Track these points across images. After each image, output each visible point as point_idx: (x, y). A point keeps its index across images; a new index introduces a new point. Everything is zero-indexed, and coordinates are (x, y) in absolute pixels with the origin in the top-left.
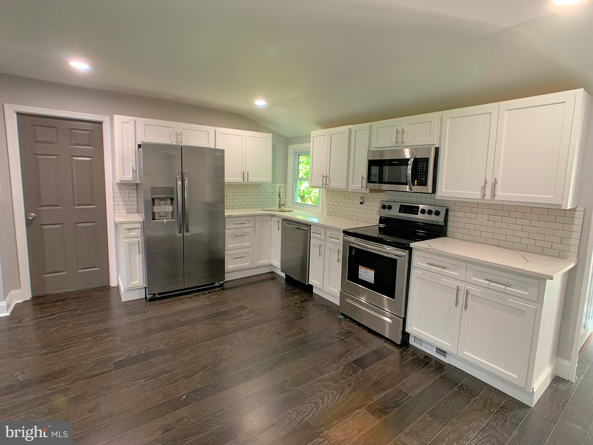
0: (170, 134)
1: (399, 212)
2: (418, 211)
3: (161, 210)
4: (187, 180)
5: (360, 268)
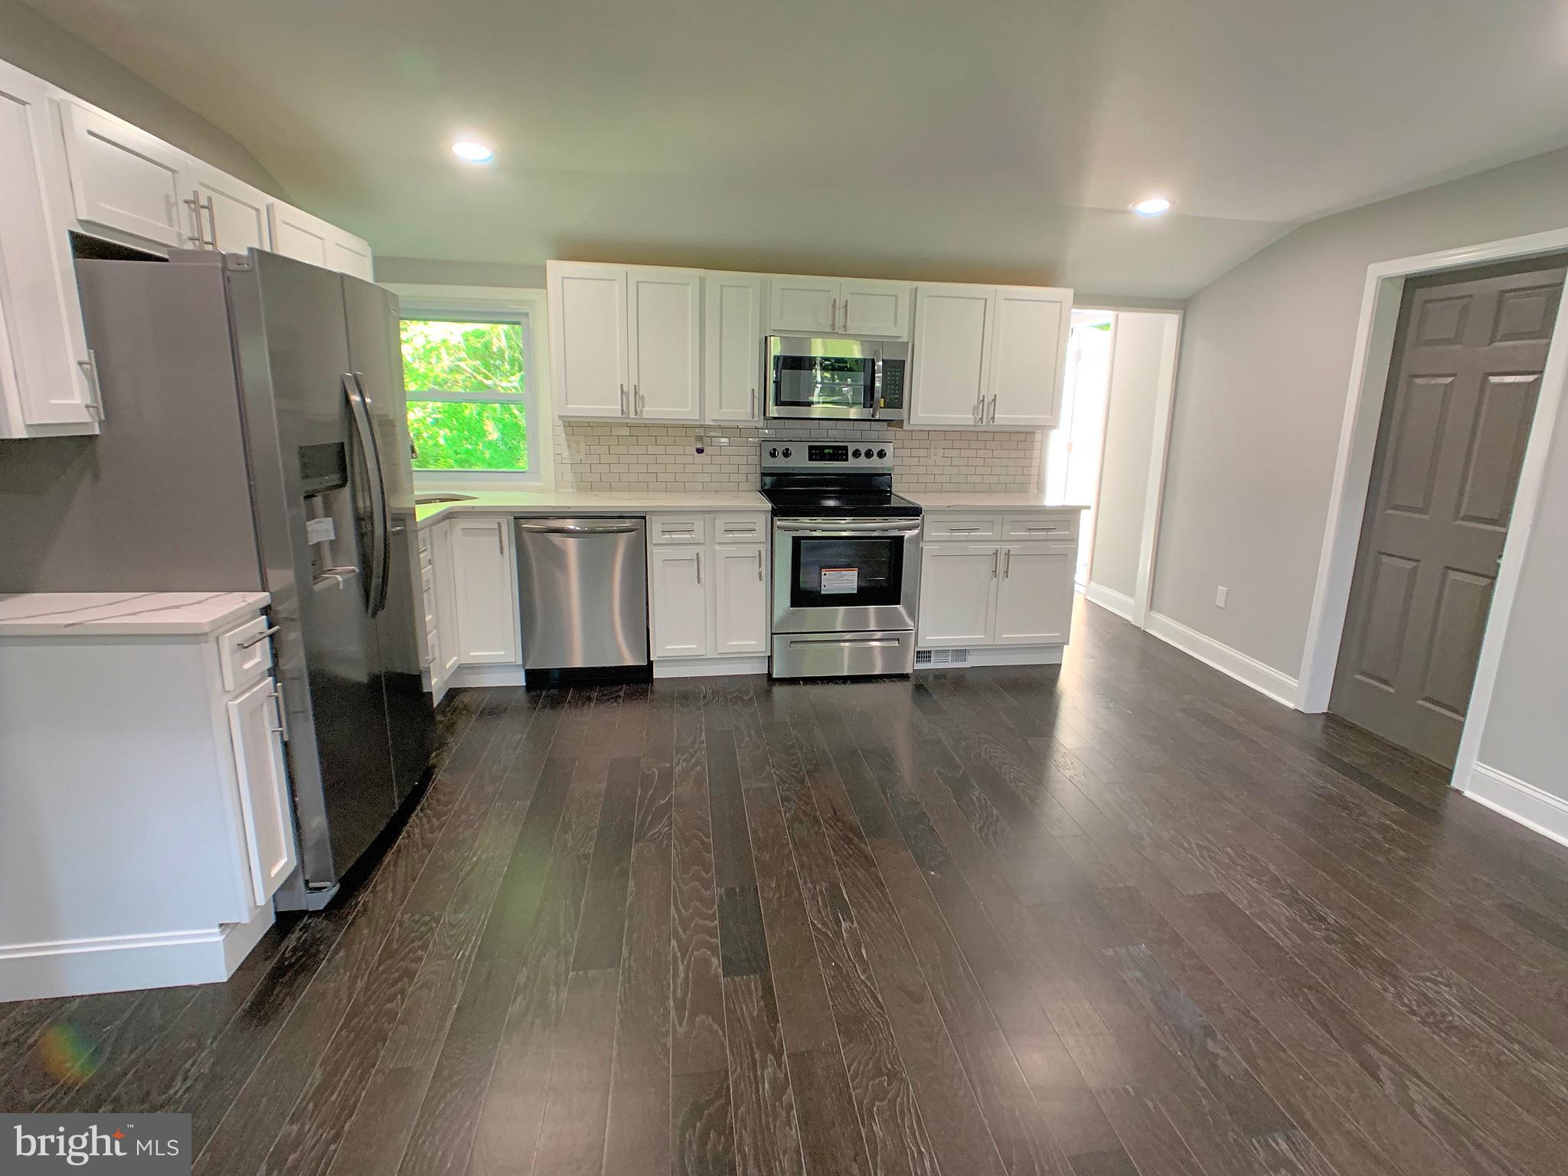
1: (811, 459)
2: (847, 454)
5: (823, 573)
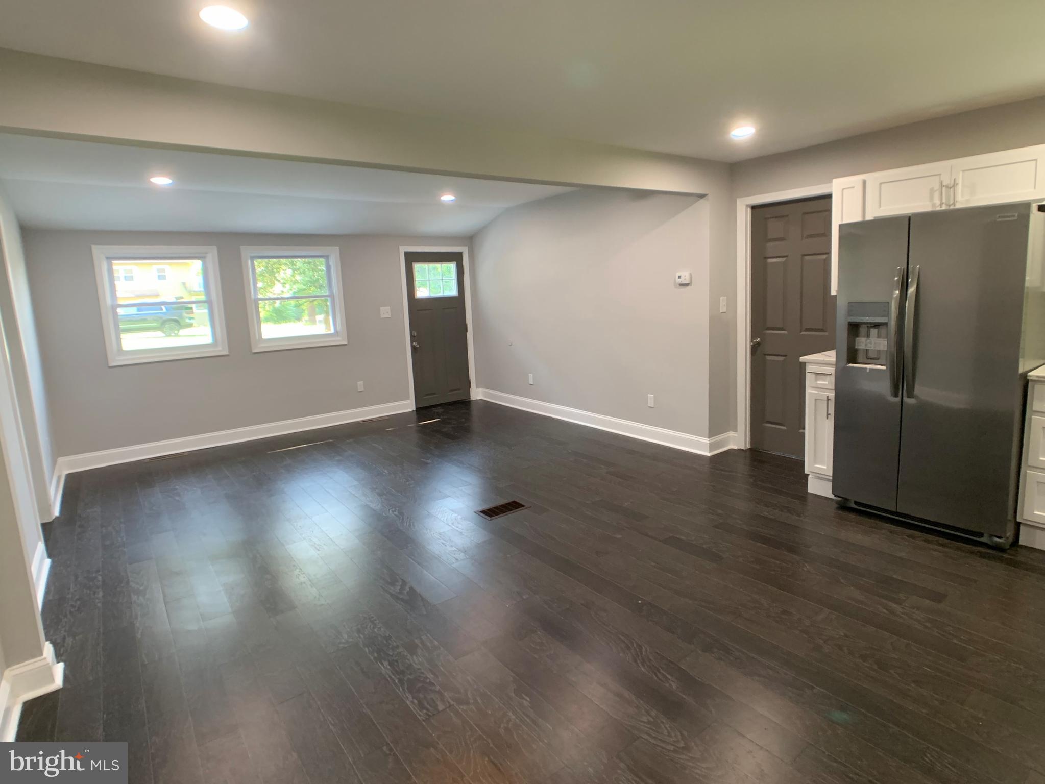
0: (932, 191)
3: (871, 347)
4: (915, 286)
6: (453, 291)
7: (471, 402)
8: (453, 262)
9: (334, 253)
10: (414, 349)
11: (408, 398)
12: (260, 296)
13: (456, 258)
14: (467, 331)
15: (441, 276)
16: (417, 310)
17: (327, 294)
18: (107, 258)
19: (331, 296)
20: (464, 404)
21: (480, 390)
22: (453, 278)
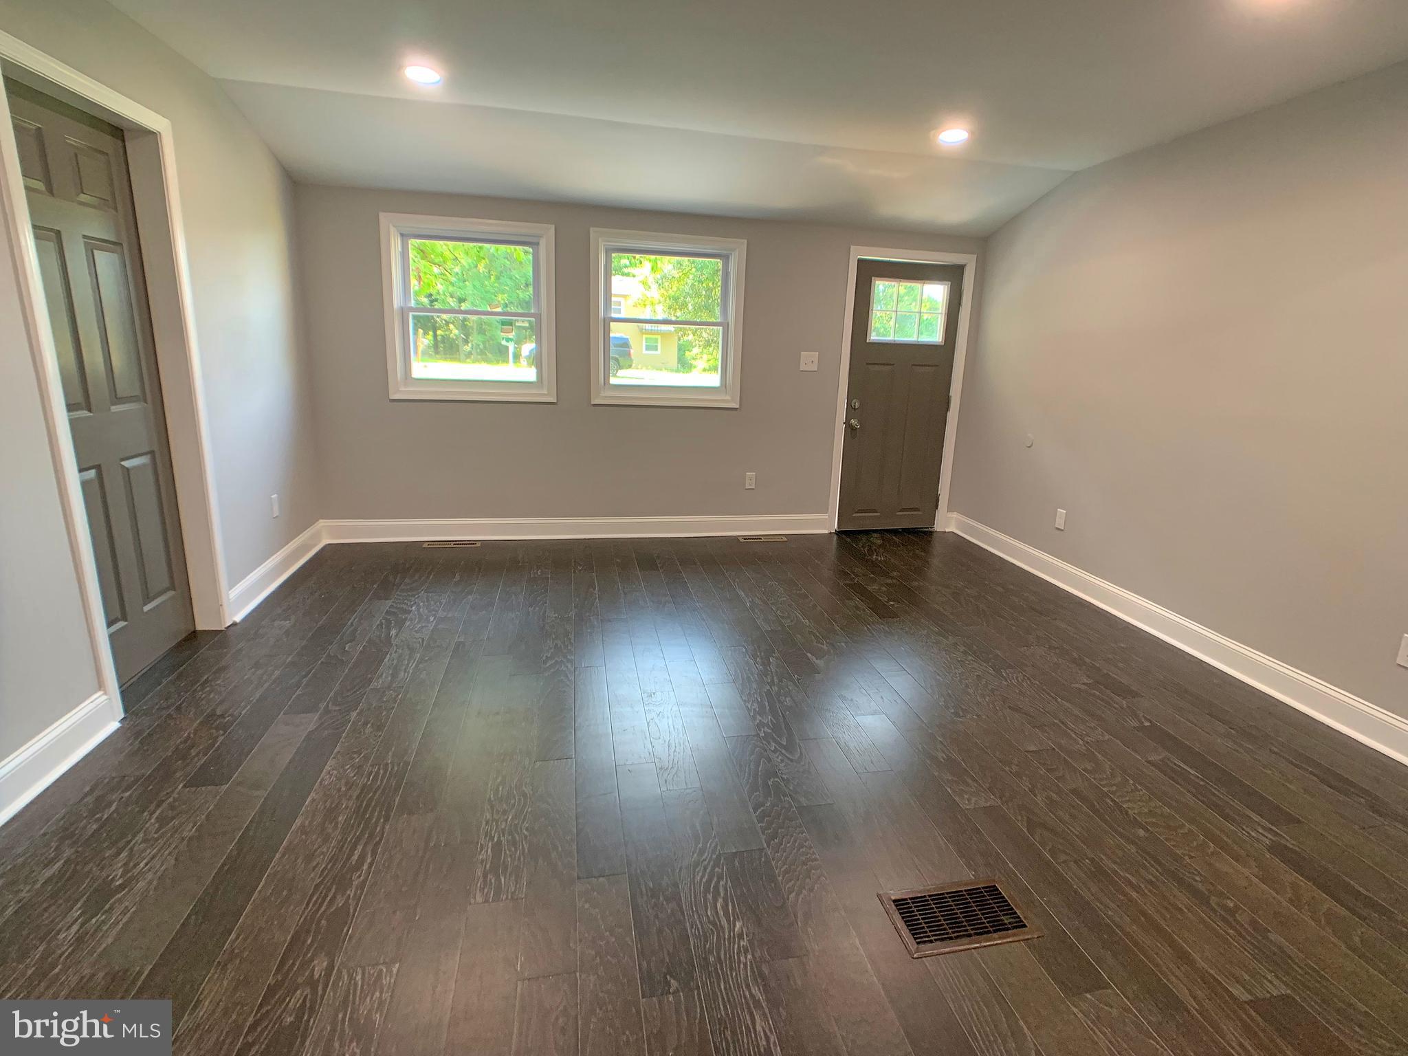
6: (935, 336)
7: (935, 534)
8: (946, 282)
9: (739, 249)
10: (850, 430)
11: (824, 509)
12: (614, 315)
13: (952, 274)
14: (948, 409)
15: (918, 307)
16: (867, 364)
17: (719, 320)
18: (402, 235)
19: (725, 325)
20: (921, 536)
21: (955, 515)
22: (940, 311)
